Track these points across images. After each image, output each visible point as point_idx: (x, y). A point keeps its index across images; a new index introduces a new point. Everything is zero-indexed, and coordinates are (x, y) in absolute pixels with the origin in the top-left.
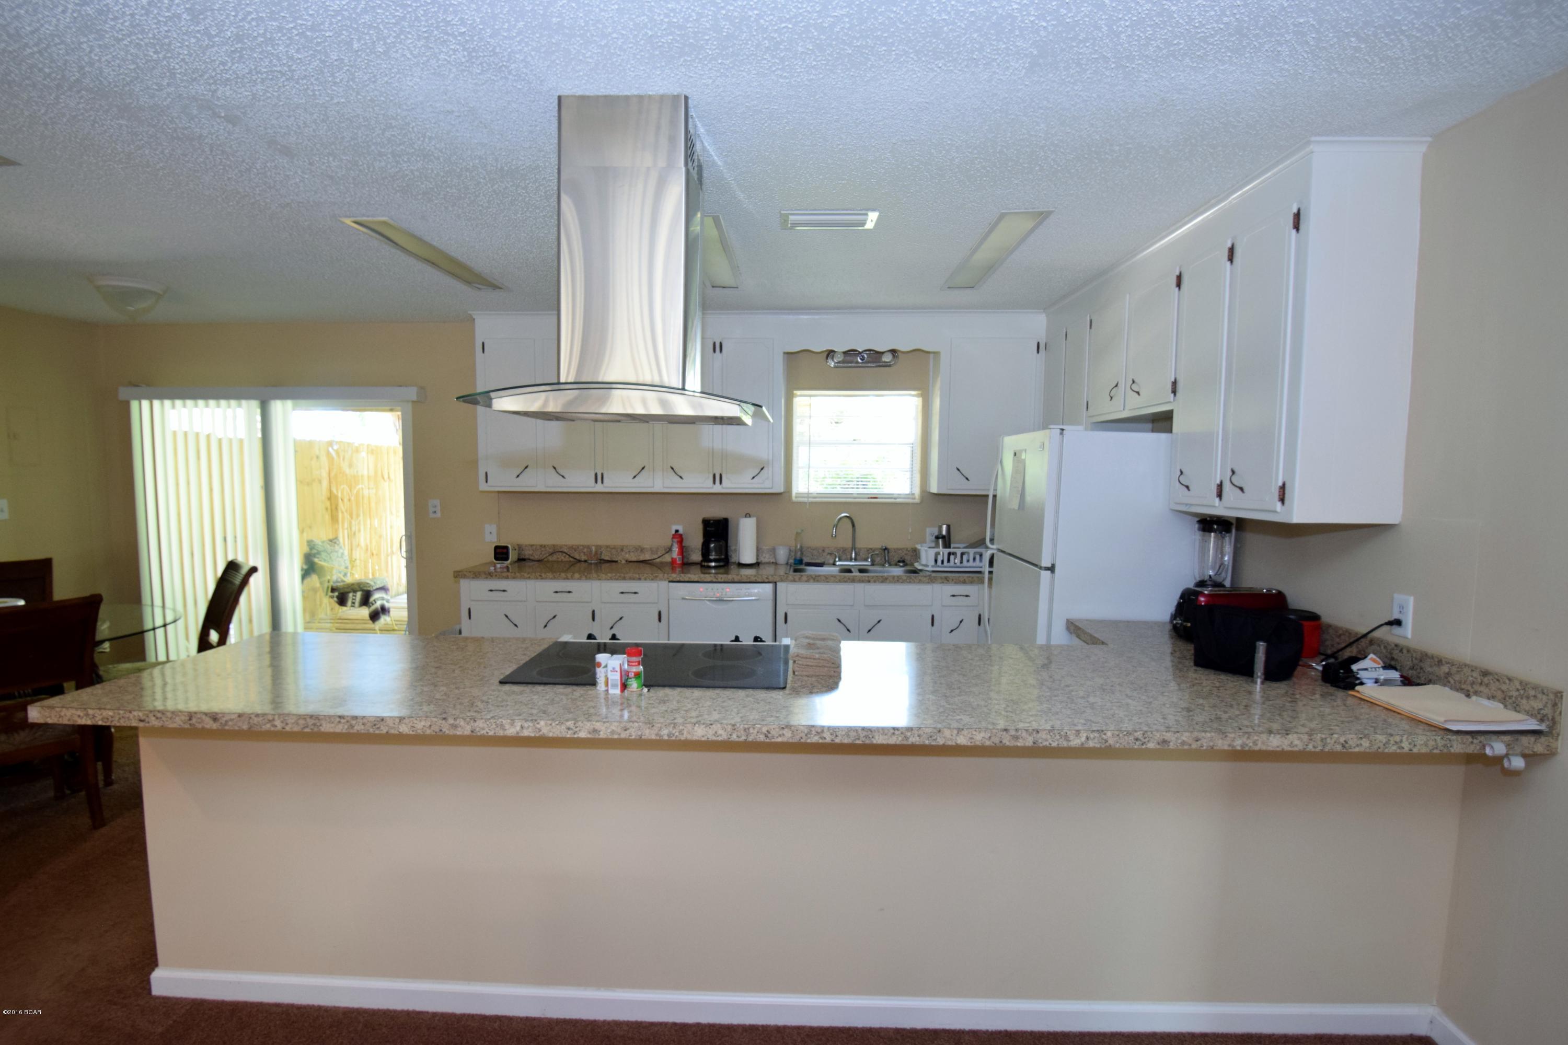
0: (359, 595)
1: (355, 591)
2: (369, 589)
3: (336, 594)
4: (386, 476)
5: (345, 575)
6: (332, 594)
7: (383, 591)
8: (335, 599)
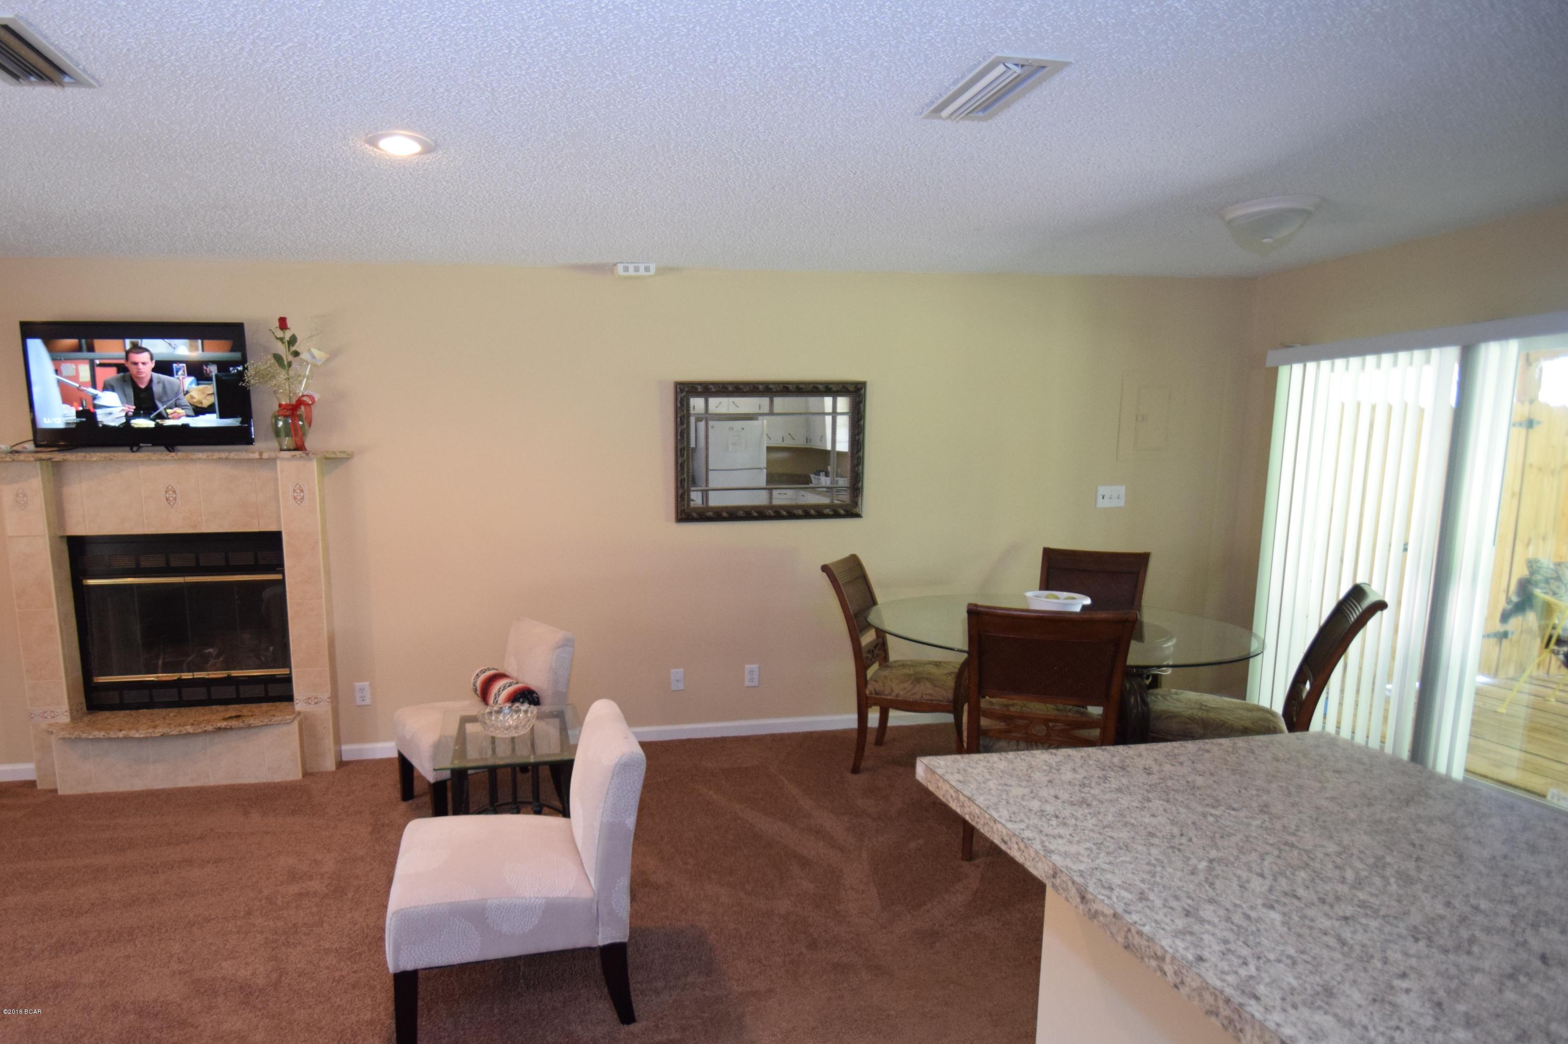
6: (1556, 648)
8: (1561, 657)
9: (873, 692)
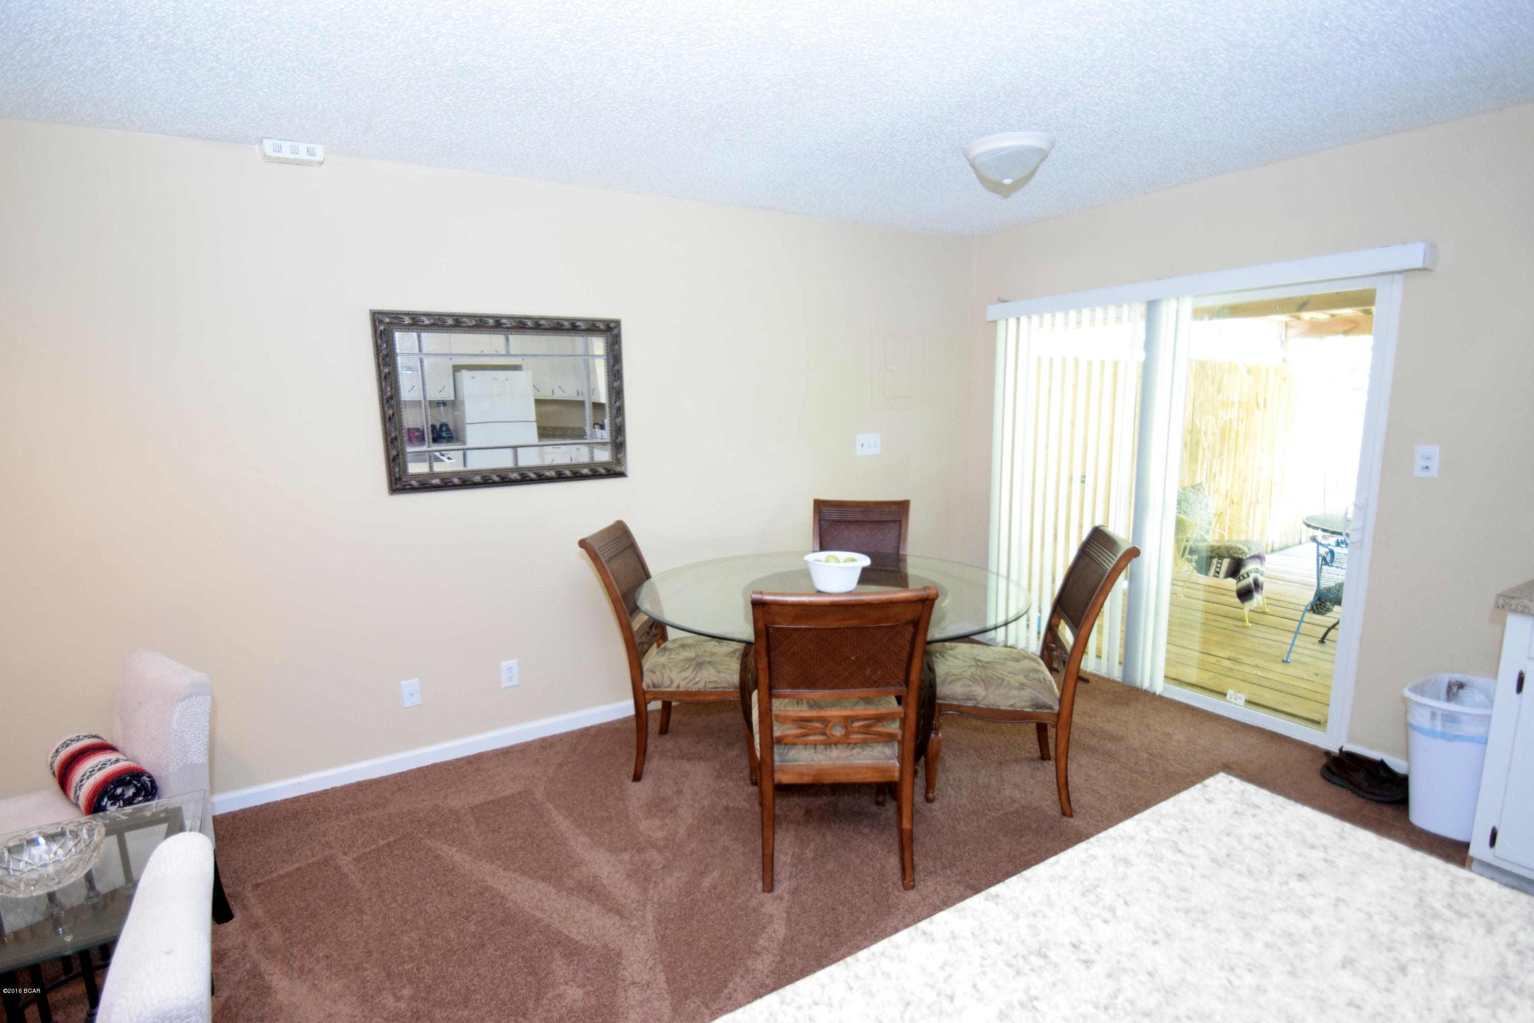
0: (1226, 562)
1: (1221, 557)
2: (1241, 556)
3: (1196, 557)
4: (1261, 403)
5: (1207, 532)
6: (1189, 556)
7: (1258, 561)
8: (1194, 564)
9: (651, 686)
